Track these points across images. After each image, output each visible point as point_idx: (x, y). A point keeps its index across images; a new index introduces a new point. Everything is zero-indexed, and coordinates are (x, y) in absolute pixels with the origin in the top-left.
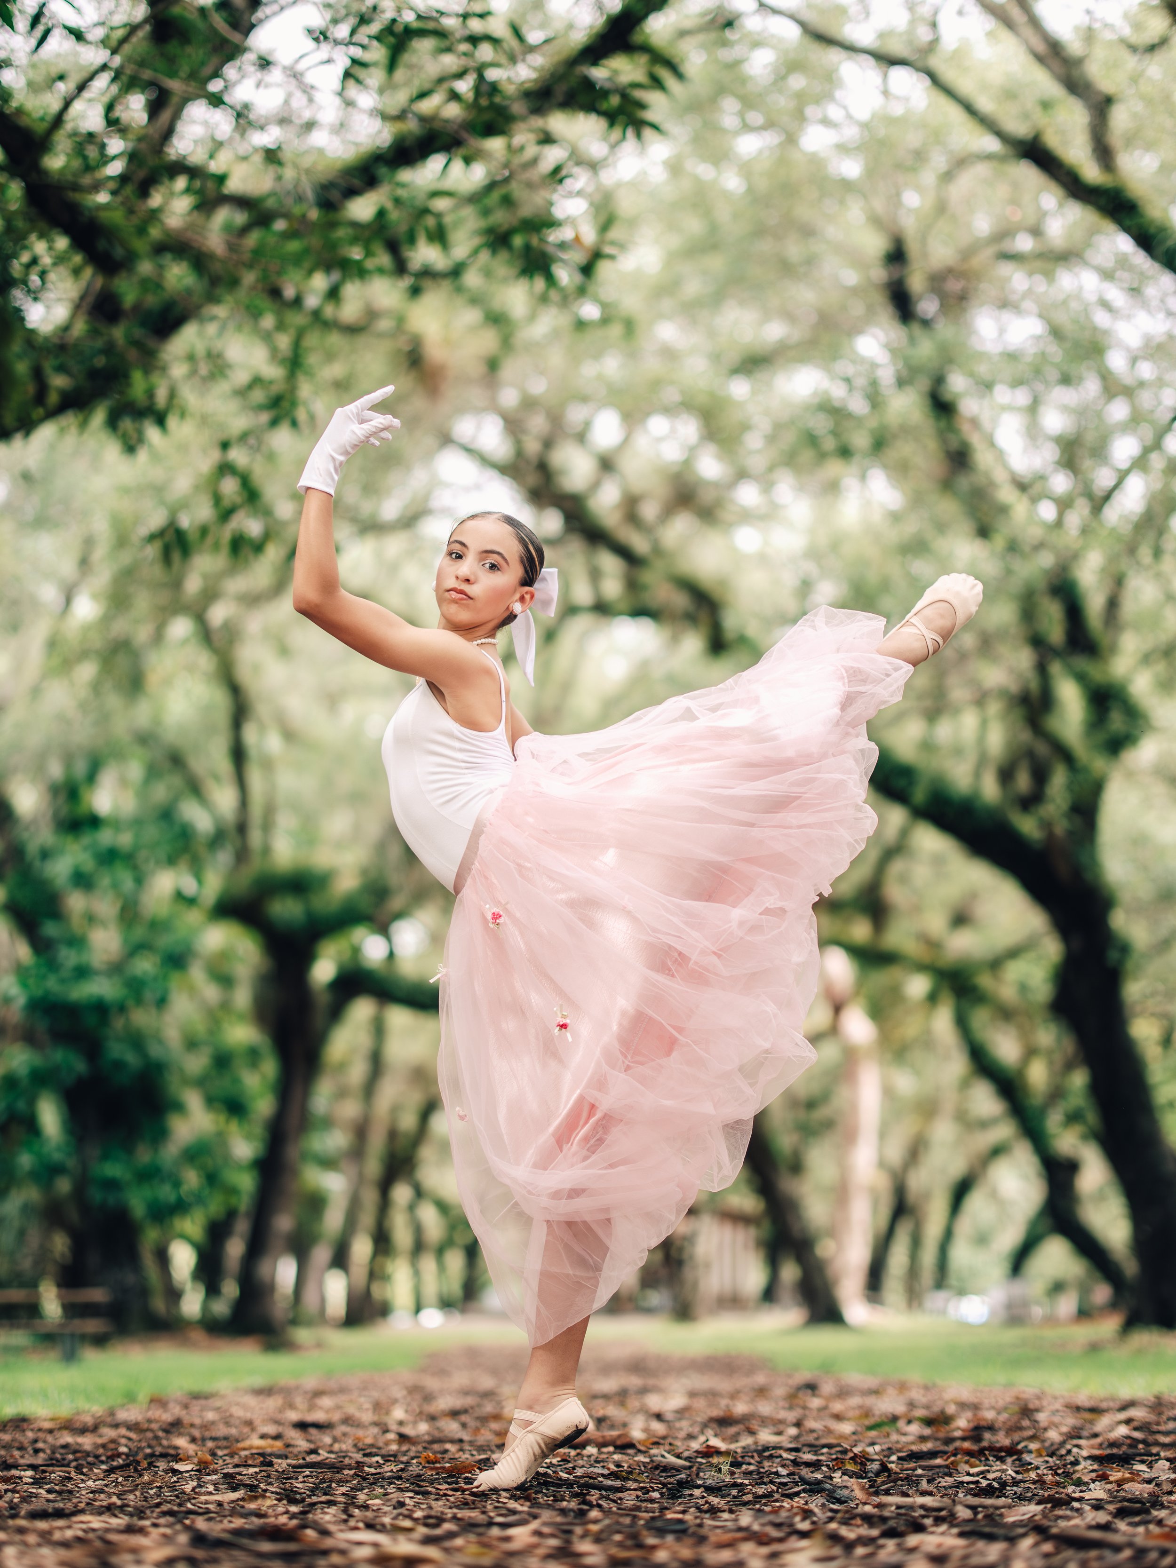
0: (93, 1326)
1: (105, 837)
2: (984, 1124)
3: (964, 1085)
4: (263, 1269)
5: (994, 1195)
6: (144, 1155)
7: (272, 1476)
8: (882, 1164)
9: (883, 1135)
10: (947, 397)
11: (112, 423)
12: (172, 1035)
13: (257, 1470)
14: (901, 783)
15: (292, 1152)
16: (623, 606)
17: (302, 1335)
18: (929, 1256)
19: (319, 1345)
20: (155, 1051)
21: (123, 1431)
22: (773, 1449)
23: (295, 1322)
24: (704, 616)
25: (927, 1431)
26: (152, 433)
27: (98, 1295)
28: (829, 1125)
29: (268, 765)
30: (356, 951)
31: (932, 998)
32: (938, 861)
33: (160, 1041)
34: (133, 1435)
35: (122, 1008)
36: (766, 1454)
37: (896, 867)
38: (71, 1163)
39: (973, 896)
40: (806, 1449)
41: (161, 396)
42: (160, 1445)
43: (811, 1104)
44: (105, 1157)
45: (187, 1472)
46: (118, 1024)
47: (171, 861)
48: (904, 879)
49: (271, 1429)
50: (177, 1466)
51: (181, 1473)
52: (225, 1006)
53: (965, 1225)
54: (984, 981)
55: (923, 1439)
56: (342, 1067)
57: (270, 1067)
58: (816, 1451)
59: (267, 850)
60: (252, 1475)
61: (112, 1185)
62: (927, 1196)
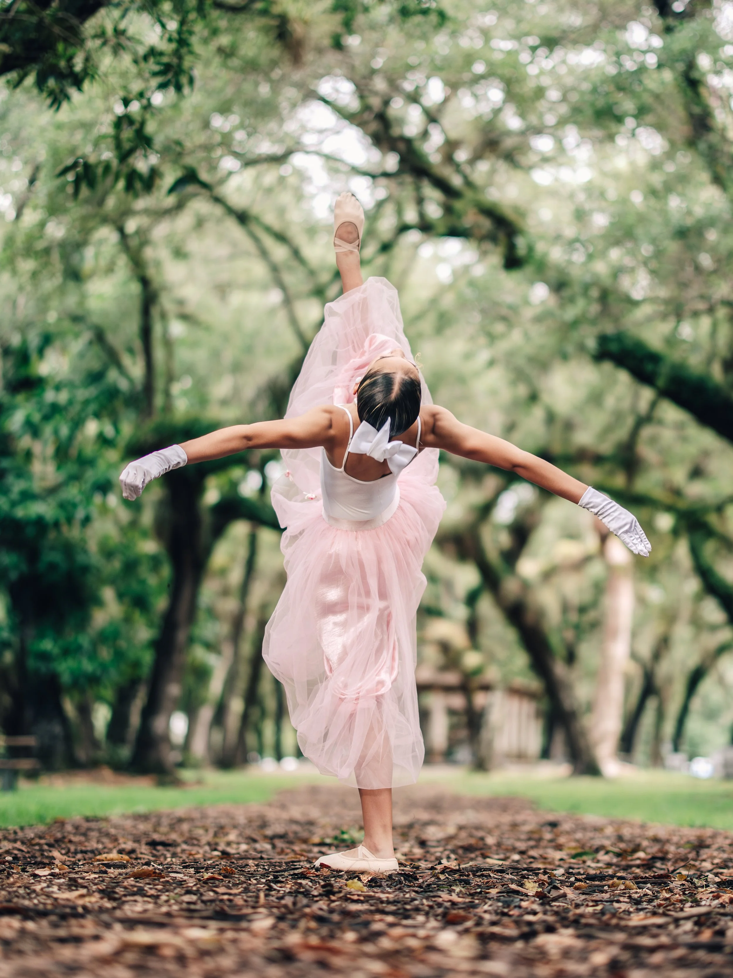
0: (25, 764)
1: (50, 396)
2: (713, 628)
3: (698, 598)
4: (158, 724)
5: (721, 681)
6: (70, 637)
7: (106, 881)
8: (634, 656)
9: (634, 634)
10: (695, 75)
11: (40, 83)
12: (93, 546)
13: (97, 876)
14: (649, 367)
15: (181, 636)
16: (442, 228)
17: (187, 775)
18: (669, 728)
19: (199, 782)
20: (80, 559)
21: (18, 845)
22: (484, 871)
23: (182, 765)
24: (502, 236)
25: (615, 860)
26: (73, 92)
27: (30, 741)
28: (595, 625)
29: (168, 343)
30: (234, 485)
31: (675, 532)
32: (680, 427)
33: (85, 551)
34: (24, 848)
35: (57, 524)
36: (479, 874)
37: (646, 432)
38: (15, 640)
39: (706, 454)
40: (510, 871)
41: (78, 65)
42: (42, 855)
43: (582, 610)
44: (41, 636)
45: (45, 876)
46: (52, 535)
47: (97, 415)
48: (653, 440)
49: (129, 845)
50: (38, 872)
51: (40, 876)
52: (134, 524)
53: (696, 704)
54: (712, 519)
55: (609, 865)
56: (223, 572)
57: (166, 571)
58: (517, 873)
59: (168, 408)
60: (92, 879)
61: (45, 656)
62: (669, 680)
